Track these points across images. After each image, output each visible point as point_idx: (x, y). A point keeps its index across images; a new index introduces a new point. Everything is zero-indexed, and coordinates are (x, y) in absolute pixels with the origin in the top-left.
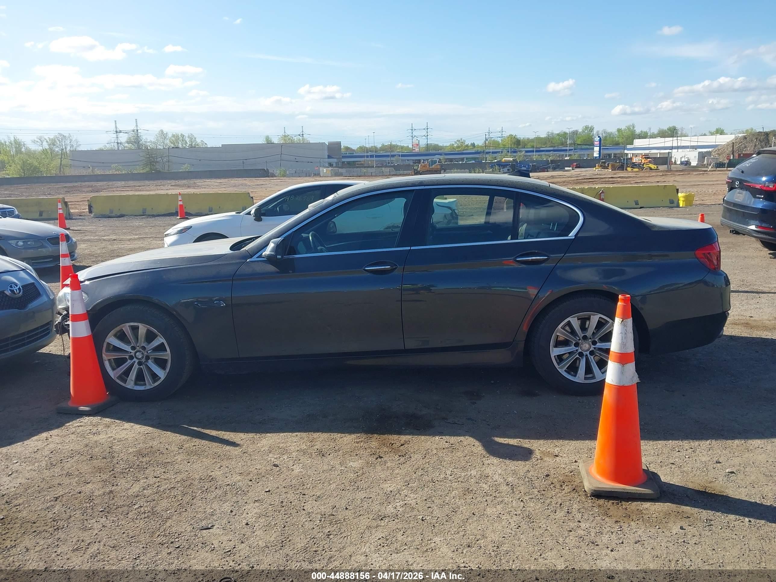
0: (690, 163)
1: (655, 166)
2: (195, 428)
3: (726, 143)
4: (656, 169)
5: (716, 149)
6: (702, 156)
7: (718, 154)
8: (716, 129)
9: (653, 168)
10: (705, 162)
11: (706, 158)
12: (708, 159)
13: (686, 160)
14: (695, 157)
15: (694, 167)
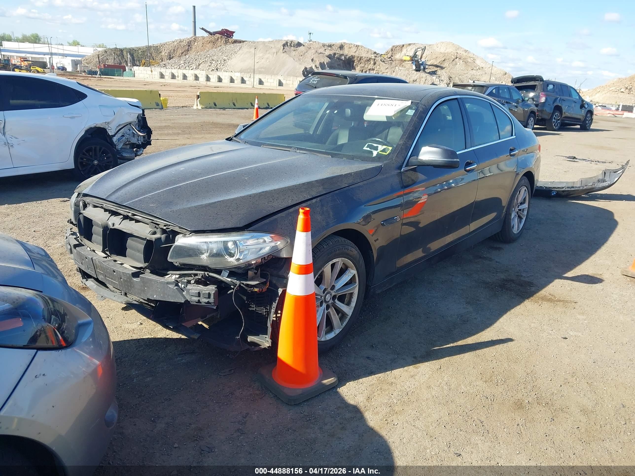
0: (66, 70)
1: (42, 69)
2: (452, 345)
3: (91, 54)
4: (43, 72)
5: (84, 58)
6: (75, 64)
7: (87, 63)
8: (72, 41)
9: (40, 71)
10: (78, 69)
11: (78, 65)
12: (81, 67)
13: (62, 65)
14: (69, 63)
15: (69, 72)
